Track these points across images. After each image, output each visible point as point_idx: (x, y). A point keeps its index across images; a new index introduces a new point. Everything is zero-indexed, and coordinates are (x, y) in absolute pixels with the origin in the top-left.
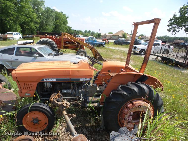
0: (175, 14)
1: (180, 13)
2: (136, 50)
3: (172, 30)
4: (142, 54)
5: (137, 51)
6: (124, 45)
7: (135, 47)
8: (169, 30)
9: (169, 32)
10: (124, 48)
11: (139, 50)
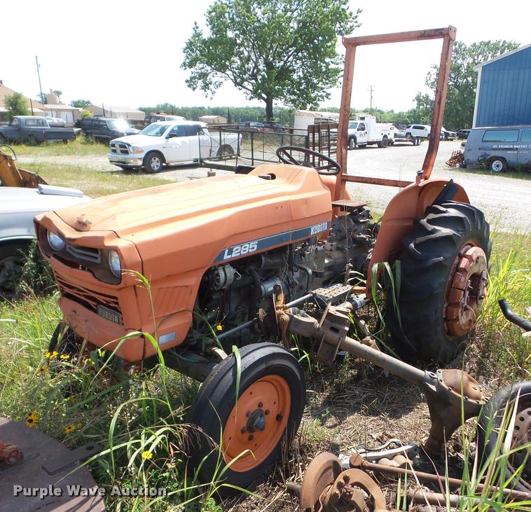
0: (197, 27)
1: (210, 26)
2: (130, 156)
3: (200, 83)
4: (156, 168)
5: (135, 160)
6: (51, 142)
7: (121, 146)
8: (191, 83)
9: (194, 89)
10: (58, 155)
11: (142, 155)
